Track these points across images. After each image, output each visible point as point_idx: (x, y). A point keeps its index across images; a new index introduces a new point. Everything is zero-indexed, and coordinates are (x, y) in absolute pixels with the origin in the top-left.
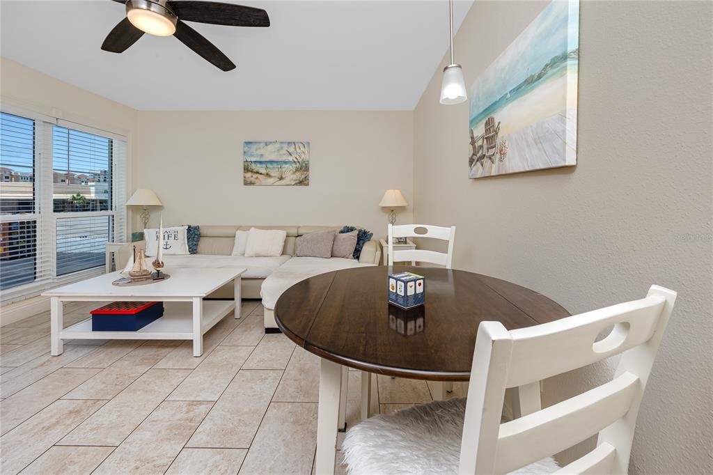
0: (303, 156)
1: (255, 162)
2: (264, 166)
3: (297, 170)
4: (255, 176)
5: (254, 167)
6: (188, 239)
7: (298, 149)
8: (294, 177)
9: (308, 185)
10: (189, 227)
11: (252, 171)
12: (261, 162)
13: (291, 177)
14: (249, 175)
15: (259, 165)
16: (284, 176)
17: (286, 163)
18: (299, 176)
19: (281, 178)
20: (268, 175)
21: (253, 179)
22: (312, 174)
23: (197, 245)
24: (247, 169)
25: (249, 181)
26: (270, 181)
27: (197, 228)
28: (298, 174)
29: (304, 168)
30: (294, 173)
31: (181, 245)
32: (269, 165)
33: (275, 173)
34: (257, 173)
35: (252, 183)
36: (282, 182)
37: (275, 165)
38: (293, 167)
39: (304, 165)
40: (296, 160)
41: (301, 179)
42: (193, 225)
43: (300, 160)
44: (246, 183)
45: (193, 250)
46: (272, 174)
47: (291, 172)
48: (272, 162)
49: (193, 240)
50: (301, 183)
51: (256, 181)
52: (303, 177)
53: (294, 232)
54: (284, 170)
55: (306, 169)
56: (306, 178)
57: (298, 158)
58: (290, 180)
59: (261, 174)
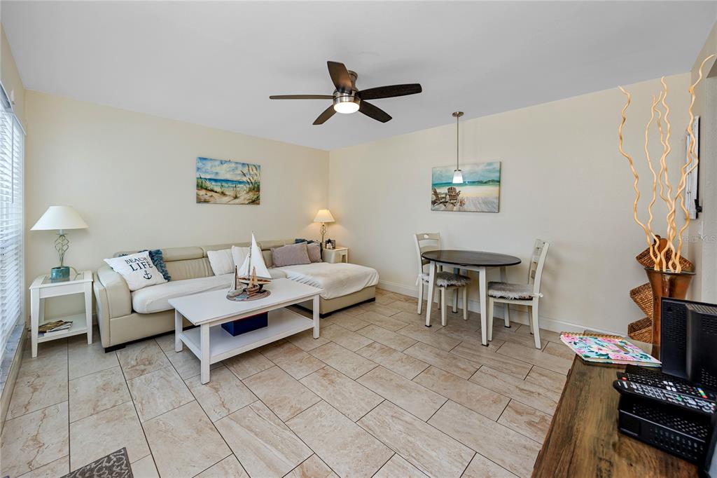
0: (255, 178)
3: (250, 190)
4: (210, 194)
5: (209, 185)
7: (251, 171)
8: (248, 196)
9: (259, 204)
11: (206, 189)
13: (244, 196)
14: (203, 192)
16: (238, 196)
18: (252, 196)
19: (236, 197)
20: (223, 194)
21: (207, 197)
22: (262, 194)
24: (200, 186)
25: (203, 199)
26: (225, 199)
28: (251, 194)
29: (256, 188)
30: (248, 193)
33: (230, 192)
34: (212, 191)
35: (206, 201)
36: (237, 201)
38: (246, 187)
39: (256, 185)
40: (249, 181)
41: (253, 199)
43: (253, 181)
44: (199, 201)
46: (227, 193)
47: (245, 192)
50: (255, 202)
51: (212, 199)
52: (255, 197)
54: (238, 189)
55: (258, 189)
56: (258, 198)
57: (251, 179)
58: (244, 199)
59: (216, 192)
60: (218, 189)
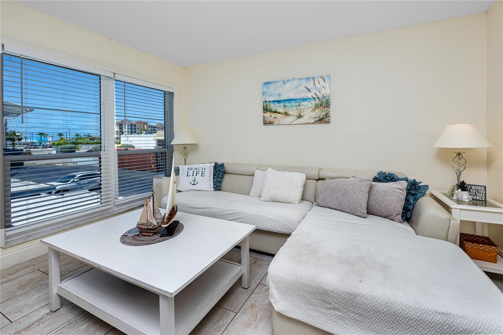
0: (323, 91)
1: (274, 101)
2: (282, 104)
3: (317, 107)
4: (274, 115)
5: (273, 107)
6: (214, 175)
7: (317, 84)
8: (313, 114)
9: (328, 122)
10: (216, 164)
11: (271, 111)
12: (279, 102)
13: (310, 114)
14: (268, 114)
15: (277, 104)
16: (302, 114)
17: (304, 100)
18: (319, 113)
19: (300, 117)
20: (286, 114)
21: (271, 119)
22: (333, 110)
23: (221, 182)
24: (266, 110)
25: (268, 121)
26: (288, 120)
27: (222, 165)
28: (317, 111)
29: (325, 104)
30: (313, 110)
31: (206, 182)
32: (287, 104)
33: (293, 111)
34: (276, 112)
35: (271, 123)
36: (301, 120)
37: (293, 103)
38: (312, 104)
39: (324, 100)
40: (315, 96)
41: (321, 117)
42: (220, 162)
43: (320, 96)
44: (265, 123)
45: (218, 187)
46: (290, 113)
47: (310, 109)
48: (289, 100)
49: (218, 177)
50: (322, 120)
51: (275, 120)
52: (324, 114)
53: (315, 174)
54: (302, 107)
55: (327, 104)
56: (327, 115)
57: (318, 93)
58: (309, 118)
59: (279, 113)
60: (281, 110)
